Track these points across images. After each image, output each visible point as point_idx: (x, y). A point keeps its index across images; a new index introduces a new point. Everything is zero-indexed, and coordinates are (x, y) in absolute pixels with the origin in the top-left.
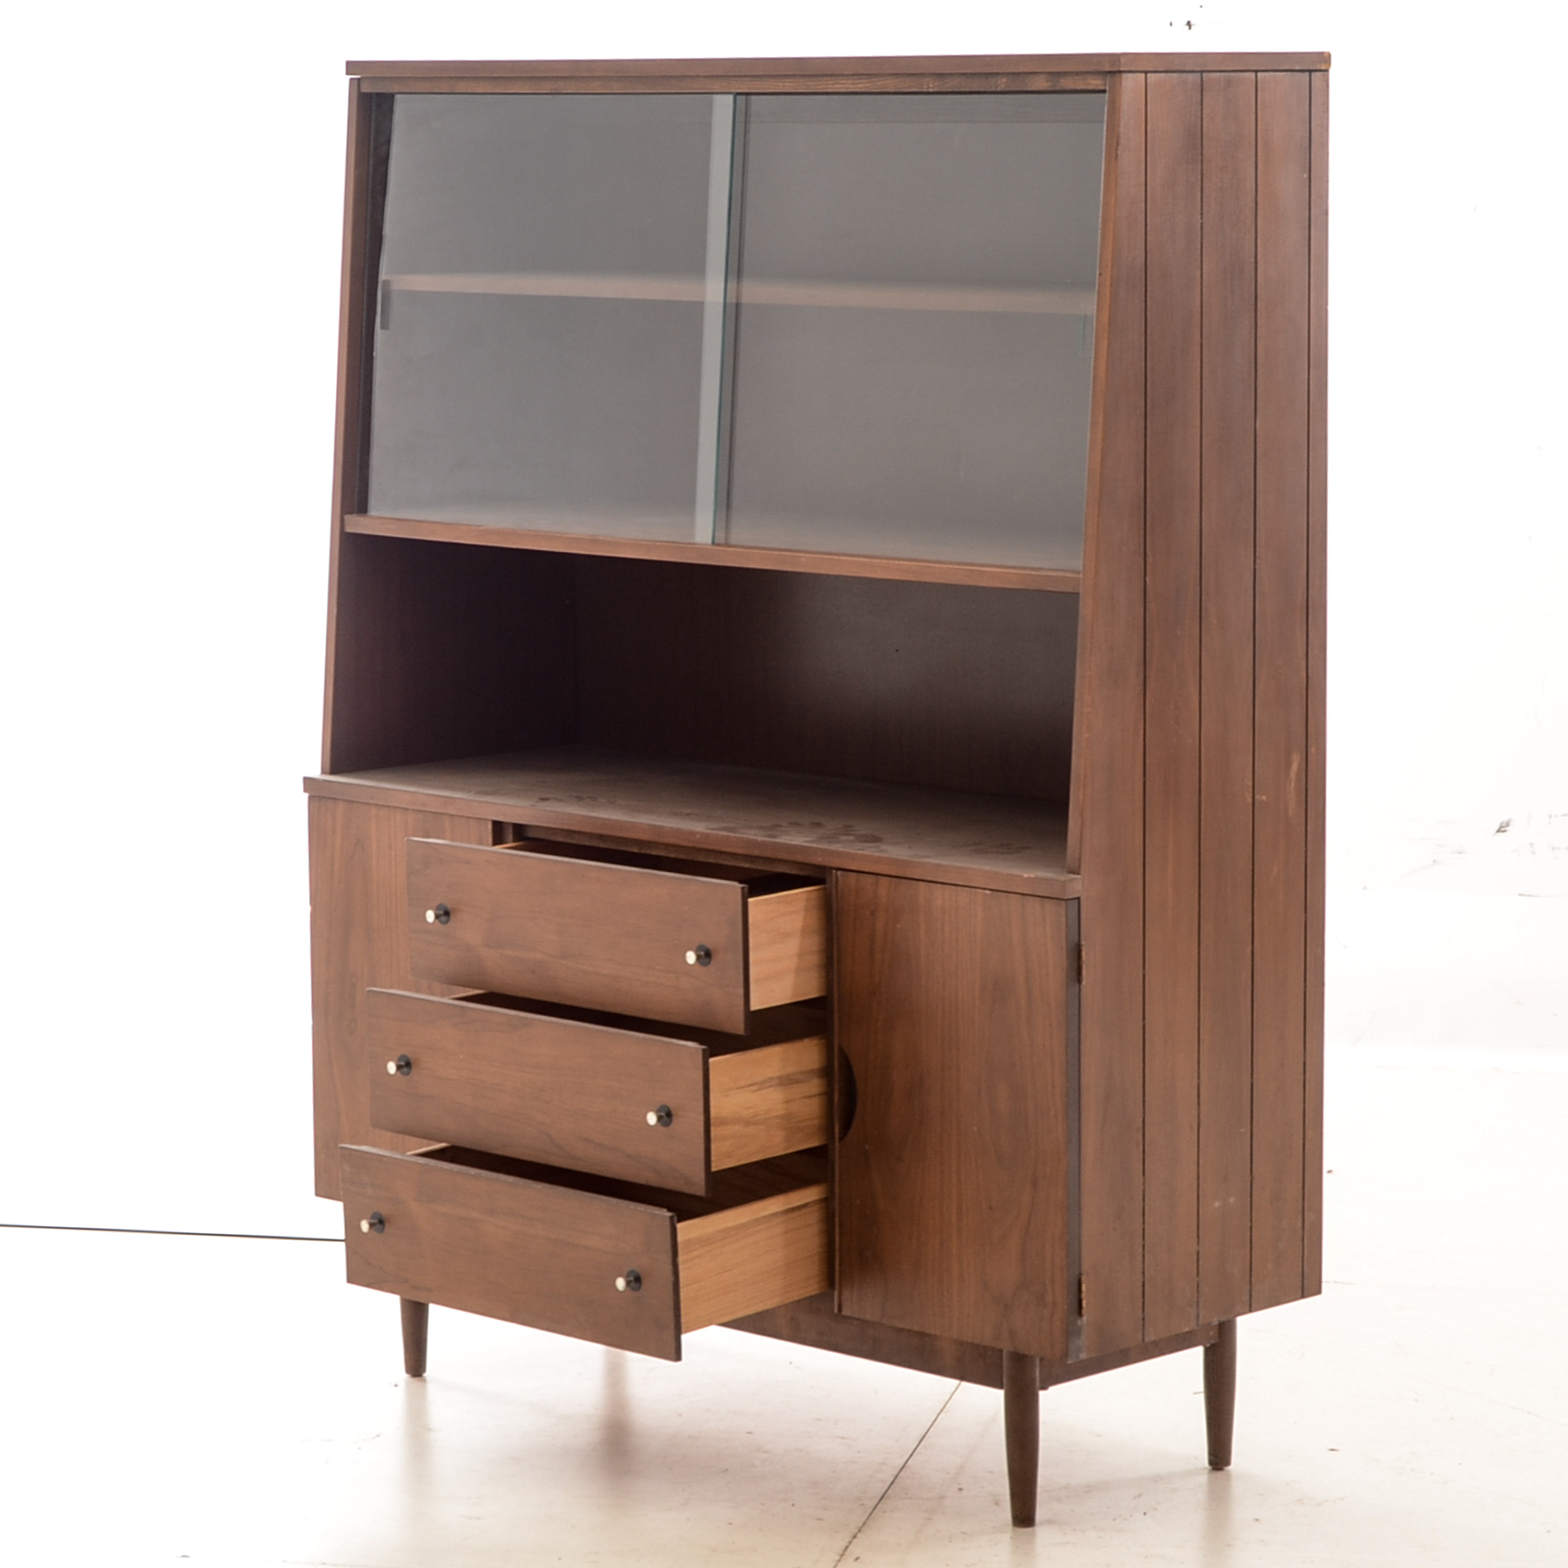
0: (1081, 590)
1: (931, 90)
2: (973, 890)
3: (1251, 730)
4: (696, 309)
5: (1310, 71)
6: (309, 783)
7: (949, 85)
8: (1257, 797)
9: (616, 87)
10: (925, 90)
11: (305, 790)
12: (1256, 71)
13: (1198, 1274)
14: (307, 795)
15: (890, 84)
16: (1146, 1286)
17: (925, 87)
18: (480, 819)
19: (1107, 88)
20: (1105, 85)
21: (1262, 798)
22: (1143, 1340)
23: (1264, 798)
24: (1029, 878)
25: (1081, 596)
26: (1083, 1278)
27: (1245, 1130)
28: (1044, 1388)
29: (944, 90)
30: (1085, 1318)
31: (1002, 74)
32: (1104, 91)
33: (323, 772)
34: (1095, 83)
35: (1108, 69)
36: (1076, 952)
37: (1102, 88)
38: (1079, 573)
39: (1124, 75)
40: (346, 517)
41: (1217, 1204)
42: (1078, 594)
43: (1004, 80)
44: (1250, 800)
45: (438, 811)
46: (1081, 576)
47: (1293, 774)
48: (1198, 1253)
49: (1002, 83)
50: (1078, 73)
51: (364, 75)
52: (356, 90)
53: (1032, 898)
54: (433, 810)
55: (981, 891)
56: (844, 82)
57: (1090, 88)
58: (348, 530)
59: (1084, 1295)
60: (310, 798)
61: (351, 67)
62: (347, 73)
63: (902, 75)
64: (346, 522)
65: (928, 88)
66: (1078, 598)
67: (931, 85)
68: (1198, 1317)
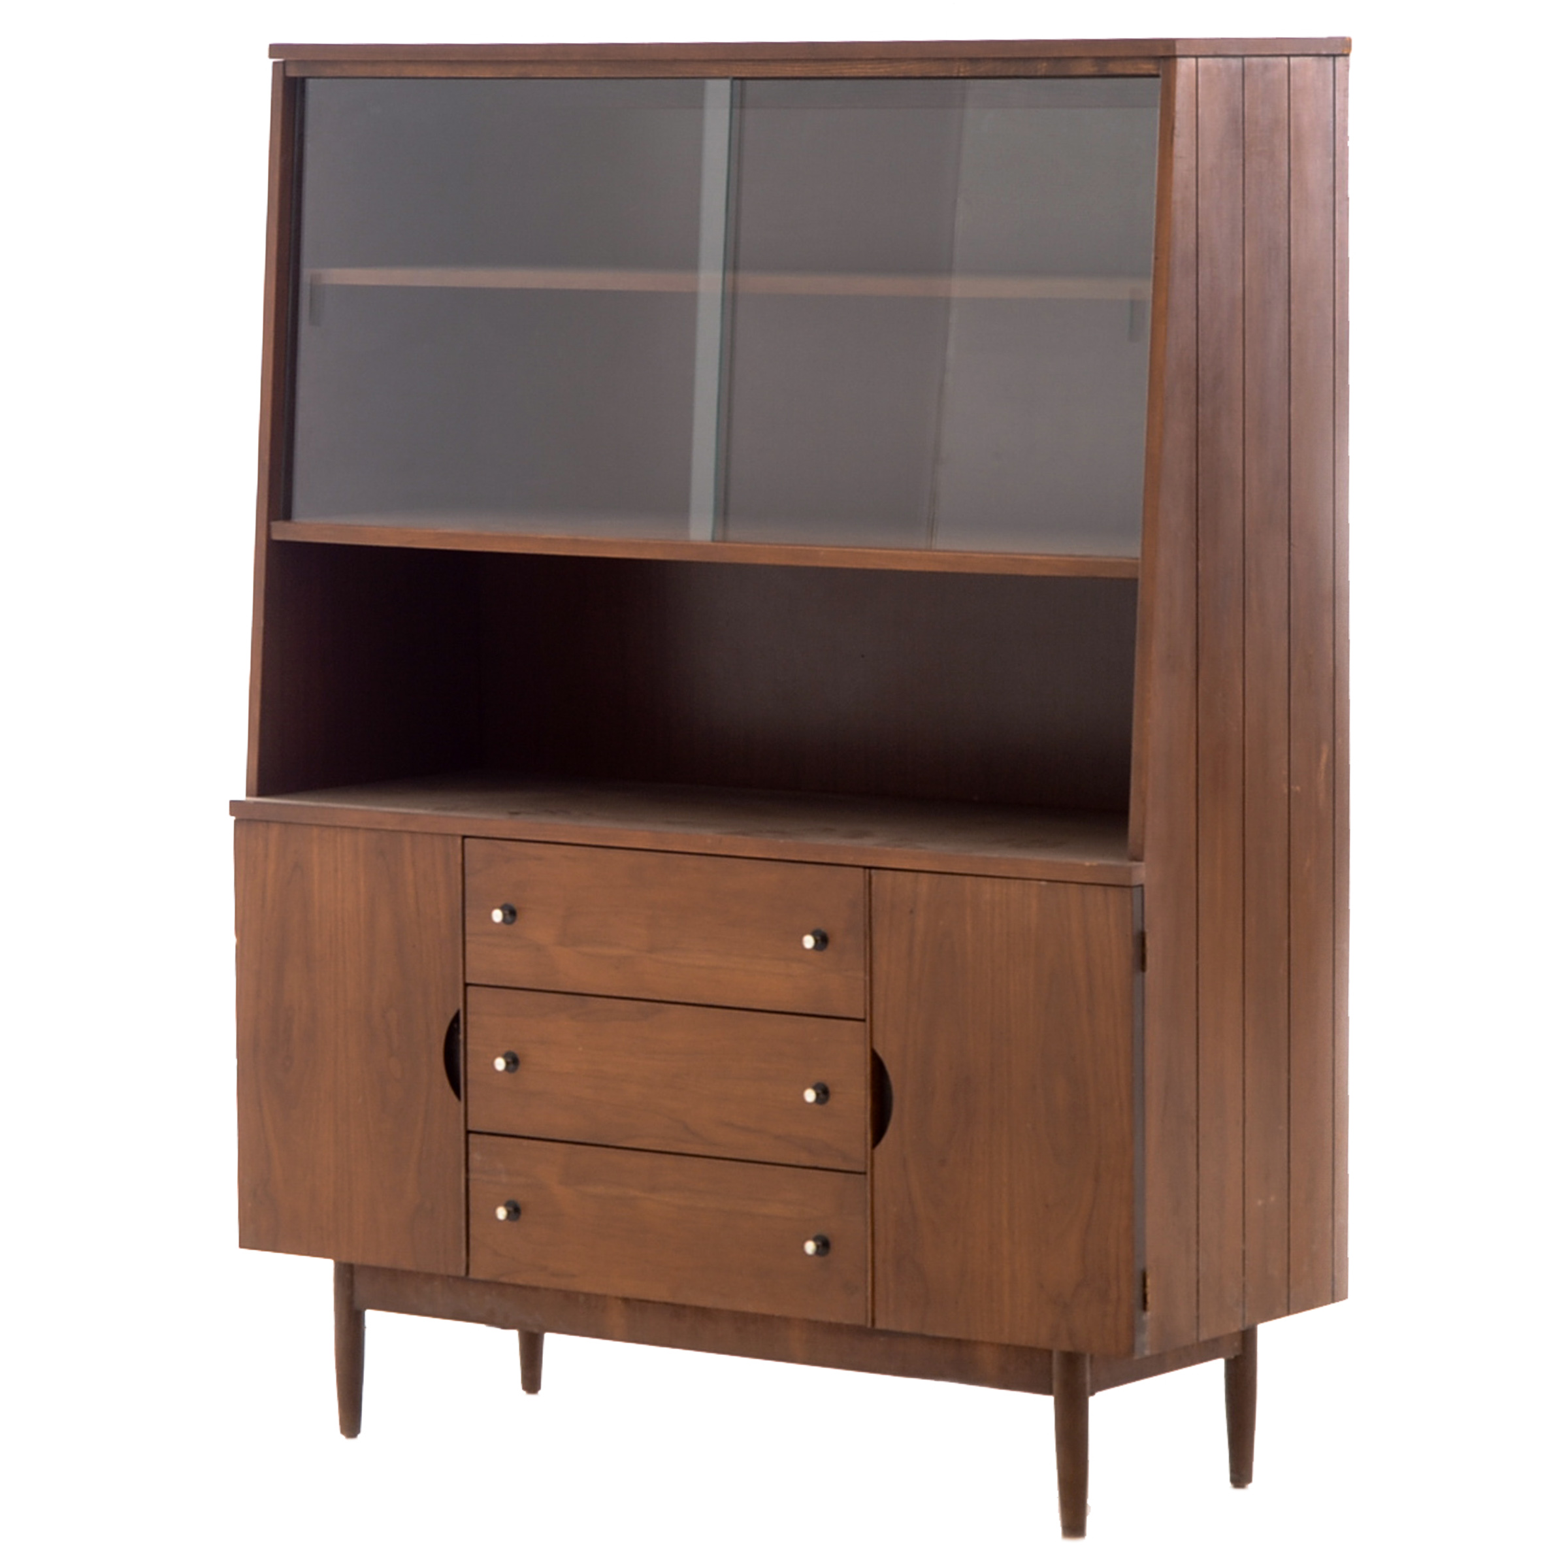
0: (1140, 577)
1: (961, 75)
2: (1027, 882)
3: (1287, 720)
4: (690, 299)
5: (1334, 56)
6: (235, 806)
7: (982, 69)
8: (1292, 787)
9: (595, 71)
10: (955, 75)
11: (232, 814)
12: (1289, 56)
13: (1244, 1274)
14: (233, 818)
15: (915, 69)
16: (1201, 1284)
17: (956, 71)
18: (448, 835)
19: (1160, 73)
20: (1158, 69)
21: (1296, 788)
22: (1198, 1339)
23: (1298, 788)
24: (1091, 866)
25: (1140, 581)
26: (1148, 1273)
27: (1283, 1128)
28: (1093, 1394)
29: (977, 75)
30: (1149, 1314)
31: (1043, 59)
32: (1157, 76)
33: (248, 794)
34: (1148, 67)
35: (1162, 54)
36: (1141, 939)
37: (1154, 72)
38: (1137, 559)
39: (1179, 60)
40: (274, 524)
41: (1260, 1203)
42: (1136, 580)
43: (1045, 64)
44: (1286, 791)
45: (397, 828)
46: (1140, 561)
47: (1323, 767)
48: (1244, 1252)
49: (1043, 68)
50: (1127, 58)
51: (290, 58)
52: (281, 74)
53: (1093, 887)
54: (390, 828)
55: (1036, 882)
56: (863, 66)
57: (1142, 72)
58: (276, 536)
59: (1149, 1290)
60: (236, 822)
61: (275, 50)
62: (271, 56)
63: (929, 59)
64: (273, 529)
65: (959, 72)
66: (1136, 585)
67: (962, 70)
68: (1244, 1317)
